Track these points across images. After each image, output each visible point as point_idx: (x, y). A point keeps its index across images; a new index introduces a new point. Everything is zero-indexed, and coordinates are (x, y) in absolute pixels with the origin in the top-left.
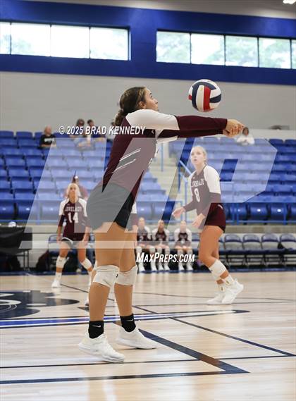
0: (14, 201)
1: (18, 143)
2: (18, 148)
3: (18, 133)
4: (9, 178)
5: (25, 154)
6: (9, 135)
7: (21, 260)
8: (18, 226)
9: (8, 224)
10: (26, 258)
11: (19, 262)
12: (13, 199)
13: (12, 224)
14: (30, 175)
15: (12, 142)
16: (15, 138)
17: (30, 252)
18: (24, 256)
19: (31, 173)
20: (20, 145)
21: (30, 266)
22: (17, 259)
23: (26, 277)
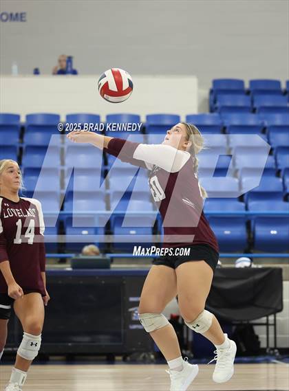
0: (246, 215)
1: (252, 102)
2: (254, 111)
3: (252, 83)
4: (237, 171)
5: (266, 124)
6: (233, 87)
7: (260, 332)
8: (254, 266)
9: (234, 263)
10: (271, 328)
11: (257, 337)
12: (244, 212)
13: (243, 262)
14: (276, 164)
15: (241, 101)
16: (248, 93)
17: (279, 316)
18: (267, 324)
19: (279, 161)
20: (256, 105)
21: (279, 345)
22: (253, 331)
23: (271, 366)
